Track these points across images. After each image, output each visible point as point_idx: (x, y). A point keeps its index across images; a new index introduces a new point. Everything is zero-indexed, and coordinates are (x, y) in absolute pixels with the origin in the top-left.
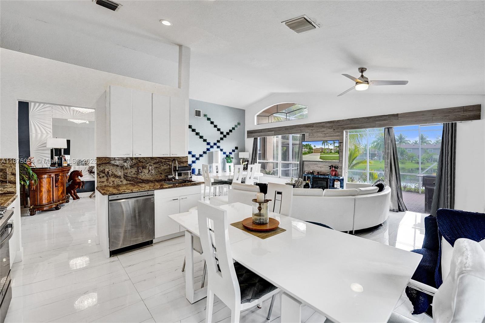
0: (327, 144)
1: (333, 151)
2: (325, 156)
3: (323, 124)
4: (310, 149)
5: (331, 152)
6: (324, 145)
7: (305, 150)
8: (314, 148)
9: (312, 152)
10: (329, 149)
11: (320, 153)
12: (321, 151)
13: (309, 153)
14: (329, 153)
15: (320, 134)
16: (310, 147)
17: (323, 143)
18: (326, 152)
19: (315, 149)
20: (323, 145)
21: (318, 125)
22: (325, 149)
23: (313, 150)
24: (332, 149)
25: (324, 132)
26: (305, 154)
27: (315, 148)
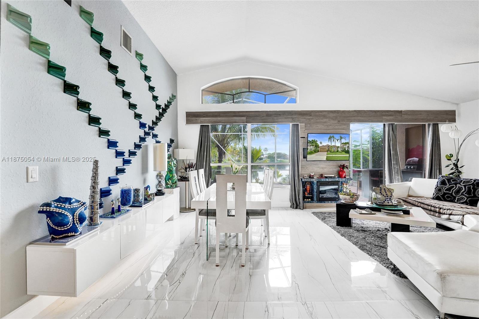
0: (334, 140)
1: (339, 150)
2: (331, 155)
3: (325, 113)
4: (316, 146)
5: (338, 151)
6: (331, 141)
7: (311, 148)
8: (320, 145)
9: (318, 152)
10: (336, 146)
11: (326, 153)
12: (327, 149)
13: (315, 152)
14: (336, 152)
15: (321, 126)
16: (316, 144)
17: (329, 139)
18: (333, 151)
19: (321, 147)
20: (329, 140)
21: (318, 114)
22: (331, 147)
23: (319, 149)
24: (339, 147)
25: (326, 123)
26: (311, 153)
27: (322, 145)
